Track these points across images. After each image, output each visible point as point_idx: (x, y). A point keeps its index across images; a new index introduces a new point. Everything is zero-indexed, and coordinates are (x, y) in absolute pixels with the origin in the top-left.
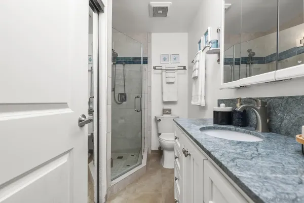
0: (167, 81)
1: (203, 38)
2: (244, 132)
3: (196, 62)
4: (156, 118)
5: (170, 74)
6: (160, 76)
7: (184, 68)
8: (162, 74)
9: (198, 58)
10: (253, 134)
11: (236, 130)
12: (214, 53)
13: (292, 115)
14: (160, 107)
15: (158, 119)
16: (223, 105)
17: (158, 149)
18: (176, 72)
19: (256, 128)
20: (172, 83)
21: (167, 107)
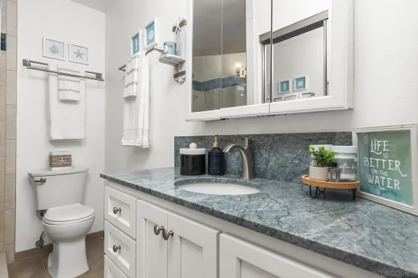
0: (61, 98)
1: (142, 32)
2: (227, 182)
3: (133, 70)
4: (31, 176)
5: (69, 84)
6: (41, 84)
7: (99, 77)
8: (47, 80)
9: (136, 63)
10: (240, 184)
11: (216, 182)
12: (170, 63)
13: (278, 155)
14: (45, 151)
15: (37, 179)
16: (193, 145)
17: (34, 246)
18: (83, 82)
19: (241, 174)
20: (74, 102)
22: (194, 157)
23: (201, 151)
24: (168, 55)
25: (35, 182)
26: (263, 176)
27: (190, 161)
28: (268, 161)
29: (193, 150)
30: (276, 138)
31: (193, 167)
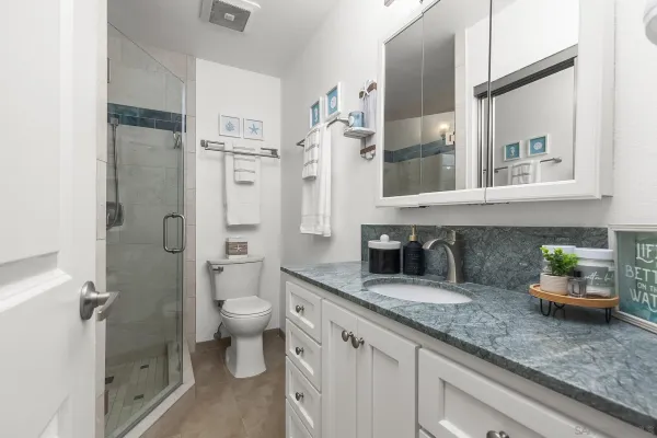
0: (238, 180)
1: (323, 100)
2: (428, 284)
3: (313, 146)
4: (209, 265)
5: (244, 163)
6: (218, 165)
7: (274, 152)
8: (223, 160)
9: (317, 138)
10: (445, 288)
11: (414, 283)
12: (357, 137)
13: (497, 255)
14: (221, 237)
15: (215, 267)
16: (384, 237)
17: (212, 338)
18: (258, 161)
19: (445, 275)
20: (249, 183)
21: (235, 238)
22: (387, 253)
23: (395, 245)
24: (354, 129)
25: (213, 270)
26: (476, 280)
27: (381, 256)
28: (483, 263)
29: (385, 243)
30: (496, 232)
31: (384, 264)
